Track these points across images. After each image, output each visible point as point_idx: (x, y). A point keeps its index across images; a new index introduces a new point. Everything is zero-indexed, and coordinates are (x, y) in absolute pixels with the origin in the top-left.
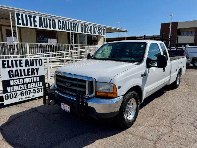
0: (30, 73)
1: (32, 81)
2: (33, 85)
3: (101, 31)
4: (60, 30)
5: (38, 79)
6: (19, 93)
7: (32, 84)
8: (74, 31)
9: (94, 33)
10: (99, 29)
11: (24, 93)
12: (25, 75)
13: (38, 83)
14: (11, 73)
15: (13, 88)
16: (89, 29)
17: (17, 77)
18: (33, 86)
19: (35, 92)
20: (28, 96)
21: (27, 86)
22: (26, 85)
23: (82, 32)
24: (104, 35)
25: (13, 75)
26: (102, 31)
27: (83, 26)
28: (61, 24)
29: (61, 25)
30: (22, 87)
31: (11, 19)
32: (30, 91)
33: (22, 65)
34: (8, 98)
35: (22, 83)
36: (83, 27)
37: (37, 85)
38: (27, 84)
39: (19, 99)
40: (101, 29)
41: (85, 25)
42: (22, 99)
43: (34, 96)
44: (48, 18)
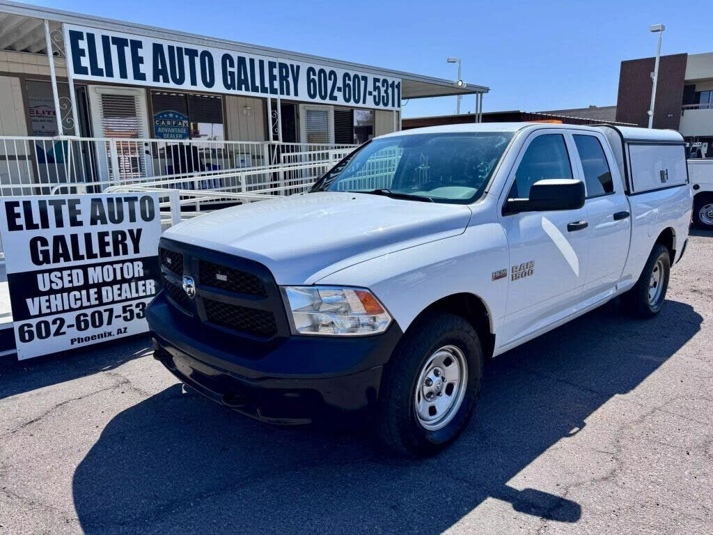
0: (109, 249)
2: (120, 289)
3: (383, 93)
4: (232, 92)
5: (139, 269)
6: (70, 318)
7: (116, 287)
8: (282, 93)
9: (357, 101)
10: (377, 84)
11: (89, 318)
12: (91, 255)
13: (141, 283)
14: (40, 248)
15: (48, 301)
16: (340, 84)
17: (62, 264)
18: (120, 295)
19: (129, 315)
21: (99, 293)
22: (96, 290)
23: (313, 96)
24: (396, 108)
26: (390, 91)
27: (314, 74)
28: (235, 70)
29: (232, 74)
30: (81, 299)
31: (50, 52)
33: (79, 218)
34: (31, 338)
36: (316, 78)
37: (137, 291)
38: (99, 286)
39: (72, 342)
40: (383, 86)
41: (322, 71)
42: (82, 341)
43: (125, 332)
44: (184, 46)
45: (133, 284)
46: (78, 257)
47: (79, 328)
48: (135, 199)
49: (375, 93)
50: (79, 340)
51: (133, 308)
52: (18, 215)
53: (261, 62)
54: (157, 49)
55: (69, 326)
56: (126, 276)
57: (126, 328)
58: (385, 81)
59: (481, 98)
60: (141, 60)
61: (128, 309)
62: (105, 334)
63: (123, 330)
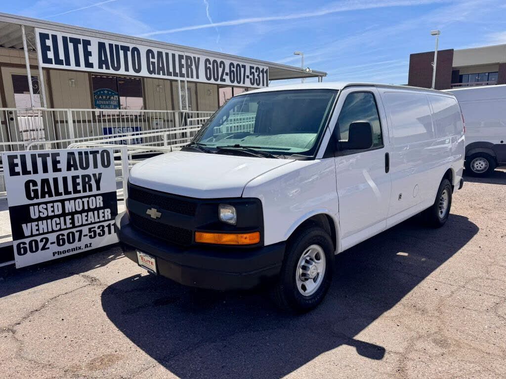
0: (80, 188)
1: (86, 208)
2: (87, 216)
3: (256, 77)
4: (153, 76)
5: (100, 202)
6: (52, 237)
7: (84, 214)
8: (188, 77)
9: (239, 82)
10: (252, 70)
11: (65, 237)
12: (67, 192)
13: (101, 212)
14: (32, 188)
15: (37, 225)
19: (93, 234)
22: (70, 217)
23: (209, 79)
24: (265, 87)
26: (261, 75)
28: (155, 60)
31: (26, 49)
32: (81, 232)
33: (59, 166)
34: (25, 252)
35: (60, 212)
36: (211, 66)
38: (72, 214)
39: (54, 254)
40: (256, 72)
41: (215, 61)
42: (61, 254)
43: (90, 246)
44: (120, 44)
45: (96, 212)
46: (58, 194)
47: (59, 245)
48: (97, 152)
49: (251, 77)
50: (59, 253)
51: (96, 229)
52: (17, 165)
53: (174, 55)
54: (101, 46)
55: (52, 243)
56: (91, 207)
57: (91, 244)
58: (258, 68)
59: (321, 79)
60: (90, 54)
61: (92, 230)
62: (77, 248)
63: (89, 245)
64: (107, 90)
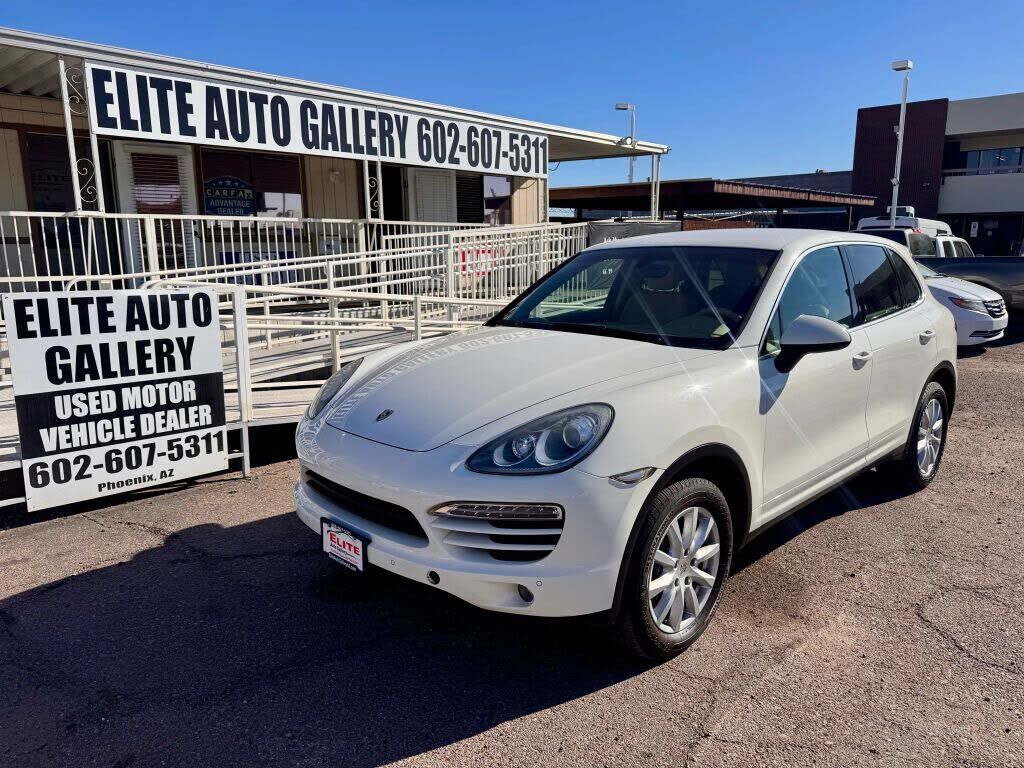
0: (151, 363)
1: (163, 402)
2: (164, 417)
3: (522, 154)
4: (314, 151)
5: (190, 391)
6: (97, 456)
7: (159, 415)
8: (383, 153)
9: (487, 165)
10: (515, 142)
11: (123, 456)
12: (126, 371)
13: (192, 410)
14: (59, 361)
15: (69, 432)
16: (463, 141)
17: (88, 382)
18: (164, 425)
19: (176, 453)
20: (143, 470)
21: (137, 423)
22: (132, 418)
23: (426, 158)
24: (541, 175)
25: (66, 368)
26: (532, 151)
27: (428, 128)
28: (319, 122)
29: (315, 127)
30: (112, 430)
31: (66, 100)
32: (152, 447)
33: (111, 322)
34: (46, 482)
35: (113, 408)
36: (431, 133)
37: (187, 421)
38: (136, 413)
39: (100, 487)
40: (523, 144)
41: (438, 124)
42: (114, 487)
43: (170, 475)
44: (248, 90)
45: (182, 411)
46: (108, 374)
47: (110, 470)
48: (186, 297)
49: (513, 154)
50: (110, 485)
51: (182, 443)
52: (31, 318)
53: (355, 113)
54: (212, 94)
55: (96, 467)
56: (173, 400)
57: (172, 471)
58: (525, 138)
59: (659, 160)
60: (189, 109)
61: (175, 444)
62: (144, 478)
63: (168, 473)
64: (230, 179)
